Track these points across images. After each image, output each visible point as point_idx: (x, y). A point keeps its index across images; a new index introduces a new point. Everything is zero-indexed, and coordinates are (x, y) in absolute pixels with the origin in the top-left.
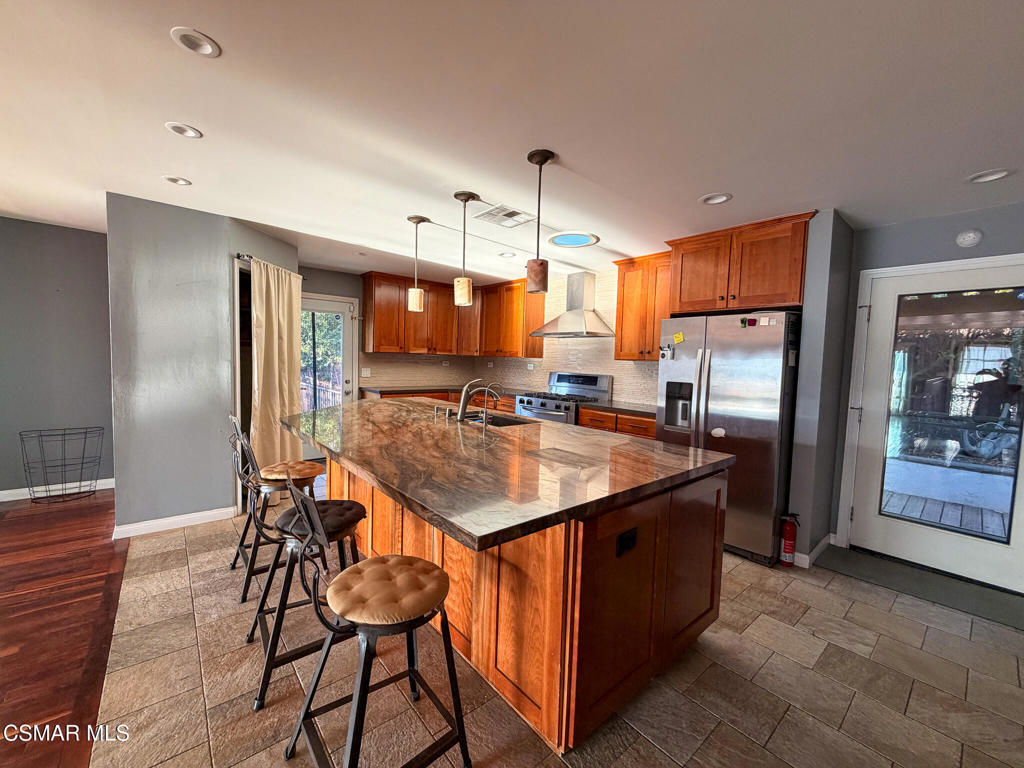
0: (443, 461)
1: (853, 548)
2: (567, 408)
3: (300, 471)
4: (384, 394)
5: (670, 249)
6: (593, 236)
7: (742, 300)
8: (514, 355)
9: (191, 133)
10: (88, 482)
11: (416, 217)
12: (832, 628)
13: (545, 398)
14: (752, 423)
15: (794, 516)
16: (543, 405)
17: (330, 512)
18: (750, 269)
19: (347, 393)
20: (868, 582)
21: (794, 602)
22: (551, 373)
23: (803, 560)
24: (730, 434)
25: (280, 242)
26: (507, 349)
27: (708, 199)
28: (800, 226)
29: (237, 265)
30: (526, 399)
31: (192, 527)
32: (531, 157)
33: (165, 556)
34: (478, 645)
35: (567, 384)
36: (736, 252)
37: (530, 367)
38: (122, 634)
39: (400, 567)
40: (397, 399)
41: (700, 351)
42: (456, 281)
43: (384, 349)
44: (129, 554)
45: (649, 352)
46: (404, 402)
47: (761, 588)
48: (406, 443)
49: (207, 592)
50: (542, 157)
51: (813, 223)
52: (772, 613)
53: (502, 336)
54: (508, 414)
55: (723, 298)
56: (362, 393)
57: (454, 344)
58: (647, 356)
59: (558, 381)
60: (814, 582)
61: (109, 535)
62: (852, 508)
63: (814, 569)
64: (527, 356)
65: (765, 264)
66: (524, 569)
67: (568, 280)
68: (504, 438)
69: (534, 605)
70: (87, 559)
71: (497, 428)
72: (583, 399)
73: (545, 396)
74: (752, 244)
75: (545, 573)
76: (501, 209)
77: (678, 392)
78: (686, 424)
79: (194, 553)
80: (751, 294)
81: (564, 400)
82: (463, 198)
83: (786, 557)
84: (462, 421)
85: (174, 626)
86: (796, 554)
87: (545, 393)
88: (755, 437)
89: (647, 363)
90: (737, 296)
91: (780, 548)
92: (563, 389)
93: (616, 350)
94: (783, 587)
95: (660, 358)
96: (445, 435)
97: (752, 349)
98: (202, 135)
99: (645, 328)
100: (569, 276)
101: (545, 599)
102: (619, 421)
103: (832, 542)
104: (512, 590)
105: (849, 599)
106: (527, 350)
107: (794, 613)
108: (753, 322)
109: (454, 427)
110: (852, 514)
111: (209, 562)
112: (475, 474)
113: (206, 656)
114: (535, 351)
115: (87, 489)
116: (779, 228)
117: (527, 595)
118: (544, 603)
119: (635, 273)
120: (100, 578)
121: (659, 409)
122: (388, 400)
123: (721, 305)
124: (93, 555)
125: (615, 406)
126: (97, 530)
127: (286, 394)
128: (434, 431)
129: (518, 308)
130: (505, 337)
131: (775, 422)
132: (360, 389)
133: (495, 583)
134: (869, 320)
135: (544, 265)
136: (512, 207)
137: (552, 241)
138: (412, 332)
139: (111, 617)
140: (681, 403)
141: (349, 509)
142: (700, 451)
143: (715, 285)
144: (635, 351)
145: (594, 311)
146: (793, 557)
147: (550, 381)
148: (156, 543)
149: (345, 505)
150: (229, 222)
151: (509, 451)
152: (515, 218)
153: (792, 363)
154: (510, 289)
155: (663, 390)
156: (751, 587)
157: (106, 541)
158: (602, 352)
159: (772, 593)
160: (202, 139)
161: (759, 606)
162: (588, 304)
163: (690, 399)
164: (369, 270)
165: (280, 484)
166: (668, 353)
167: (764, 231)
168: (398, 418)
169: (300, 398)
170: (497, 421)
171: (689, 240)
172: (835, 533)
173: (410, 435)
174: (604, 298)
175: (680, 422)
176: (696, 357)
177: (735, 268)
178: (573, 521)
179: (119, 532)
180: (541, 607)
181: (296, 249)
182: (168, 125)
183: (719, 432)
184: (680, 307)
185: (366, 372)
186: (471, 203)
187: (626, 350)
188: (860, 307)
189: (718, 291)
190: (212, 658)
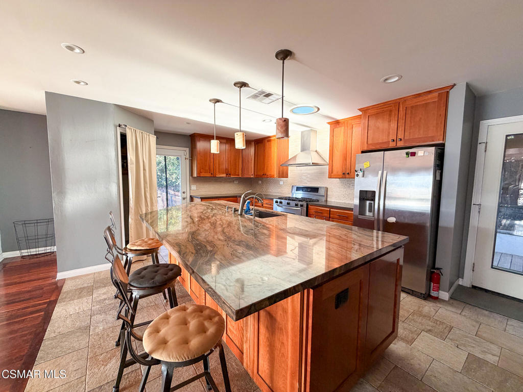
0: (225, 243)
1: (474, 287)
2: (302, 206)
3: (150, 244)
4: (202, 199)
5: (361, 113)
6: (316, 107)
7: (405, 141)
8: (272, 176)
9: (77, 50)
10: (50, 248)
11: (214, 100)
12: (469, 342)
13: (289, 200)
14: (413, 214)
15: (438, 269)
16: (288, 204)
17: (160, 272)
18: (411, 122)
19: (184, 199)
20: (487, 310)
21: (442, 323)
22: (293, 186)
23: (445, 295)
24: (399, 221)
25: (144, 118)
26: (268, 173)
27: (386, 80)
28: (444, 95)
29: (119, 130)
30: (279, 200)
31: (99, 273)
32: (277, 56)
33: (82, 289)
34: (247, 357)
35: (302, 192)
36: (402, 113)
37: (281, 183)
38: (49, 339)
39: (194, 314)
40: (208, 202)
41: (380, 172)
42: (236, 134)
43: (202, 175)
44: (63, 288)
45: (348, 174)
46: (211, 204)
47: (421, 315)
48: (205, 230)
49: (100, 312)
50: (285, 55)
51: (452, 92)
52: (429, 331)
53: (266, 166)
54: (269, 210)
55: (394, 141)
56: (192, 199)
57: (240, 172)
58: (347, 176)
59: (296, 190)
60: (454, 310)
61: (55, 277)
62: (474, 264)
63: (452, 301)
64: (279, 177)
65: (421, 118)
66: (274, 315)
67: (302, 135)
68: (264, 226)
69: (281, 340)
70: (41, 291)
71: (261, 219)
72: (311, 200)
73: (289, 199)
74: (412, 107)
75: (287, 320)
76: (262, 92)
77: (366, 196)
78: (371, 214)
79: (97, 288)
80: (411, 138)
81: (300, 201)
82: (239, 85)
83: (434, 294)
84: (241, 215)
85: (78, 334)
86: (440, 291)
87: (289, 197)
88: (415, 222)
89: (347, 179)
90: (403, 139)
91: (430, 287)
92: (300, 195)
93: (329, 173)
94: (434, 312)
95: (356, 177)
96: (229, 224)
97: (412, 171)
98: (84, 52)
99: (346, 160)
100: (302, 132)
101: (287, 337)
102: (331, 212)
103: (460, 283)
104: (267, 328)
105: (477, 322)
106: (279, 173)
107: (444, 331)
108: (413, 154)
109: (235, 218)
110: (473, 267)
111: (104, 294)
112: (243, 253)
113: (92, 355)
114: (284, 174)
115: (49, 251)
116: (430, 96)
117: (276, 333)
118: (287, 341)
119: (339, 128)
120: (44, 303)
121: (355, 206)
122: (203, 203)
123: (392, 145)
124: (44, 289)
125: (329, 204)
126: (51, 274)
127: (149, 200)
128: (224, 221)
129: (274, 151)
130: (268, 167)
131: (428, 213)
132: (191, 196)
133: (256, 321)
134: (485, 151)
135: (286, 121)
136: (268, 91)
137: (292, 111)
138: (217, 166)
139: (46, 328)
140: (368, 202)
141: (172, 270)
142: (380, 232)
143: (389, 133)
144: (340, 173)
145: (316, 151)
146: (438, 294)
147: (292, 191)
148: (79, 282)
149: (170, 267)
150: (113, 106)
151: (265, 234)
152: (270, 97)
153: (438, 178)
154: (269, 141)
155: (358, 194)
156: (413, 314)
157: (53, 281)
158: (321, 173)
159: (428, 317)
160: (84, 54)
161: (421, 327)
162: (312, 147)
163: (373, 200)
164: (193, 132)
165: (138, 252)
166: (361, 174)
167: (421, 99)
168: (205, 213)
169: (157, 202)
170: (261, 215)
171: (373, 107)
172: (463, 278)
173: (209, 224)
174: (322, 144)
175: (368, 213)
176: (377, 176)
177: (401, 122)
178: (306, 291)
179: (60, 276)
180: (285, 341)
181: (153, 121)
182: (63, 45)
183: (392, 220)
184: (367, 147)
185: (194, 187)
186: (243, 89)
187: (335, 172)
188: (480, 143)
189: (391, 136)
190: (95, 356)
